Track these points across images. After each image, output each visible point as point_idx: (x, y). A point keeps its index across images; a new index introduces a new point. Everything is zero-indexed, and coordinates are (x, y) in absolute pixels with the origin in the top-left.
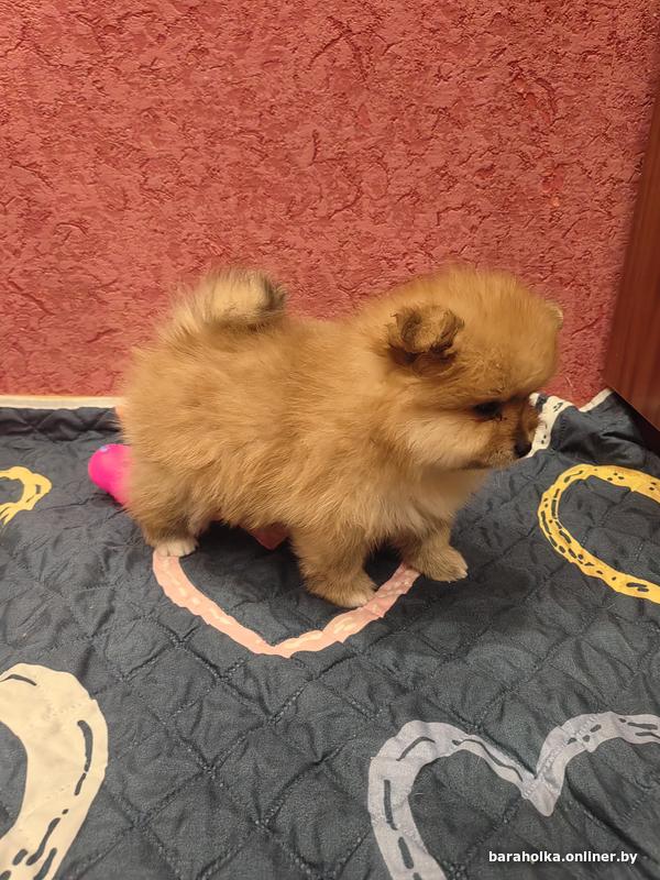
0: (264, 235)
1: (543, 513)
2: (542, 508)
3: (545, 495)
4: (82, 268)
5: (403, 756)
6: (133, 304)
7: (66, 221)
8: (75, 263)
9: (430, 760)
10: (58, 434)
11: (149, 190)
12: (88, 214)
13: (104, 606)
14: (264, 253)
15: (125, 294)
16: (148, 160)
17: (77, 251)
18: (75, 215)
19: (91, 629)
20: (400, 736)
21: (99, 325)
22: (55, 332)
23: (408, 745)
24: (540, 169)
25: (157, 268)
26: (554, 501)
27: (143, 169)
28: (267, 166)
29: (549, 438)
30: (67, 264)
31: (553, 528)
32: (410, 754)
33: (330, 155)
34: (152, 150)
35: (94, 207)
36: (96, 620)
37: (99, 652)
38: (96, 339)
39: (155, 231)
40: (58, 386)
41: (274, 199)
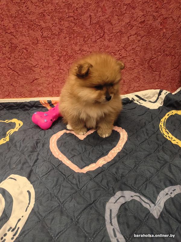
0: (77, 48)
1: (161, 126)
2: (160, 124)
3: (162, 120)
4: (27, 62)
5: (116, 202)
6: (42, 71)
7: (22, 48)
8: (25, 60)
9: (124, 202)
10: (25, 109)
11: (44, 37)
12: (28, 46)
13: (36, 158)
14: (78, 54)
15: (40, 68)
16: (43, 28)
17: (26, 57)
18: (24, 46)
19: (32, 164)
20: (115, 196)
21: (34, 78)
22: (22, 80)
23: (117, 198)
24: (159, 20)
25: (48, 60)
26: (164, 122)
27: (42, 31)
28: (77, 27)
29: (163, 103)
30: (23, 61)
31: (164, 130)
32: (118, 201)
33: (95, 22)
34: (43, 25)
35: (29, 44)
36: (33, 162)
37: (34, 171)
38: (33, 82)
39: (47, 49)
40: (24, 95)
41: (80, 37)
